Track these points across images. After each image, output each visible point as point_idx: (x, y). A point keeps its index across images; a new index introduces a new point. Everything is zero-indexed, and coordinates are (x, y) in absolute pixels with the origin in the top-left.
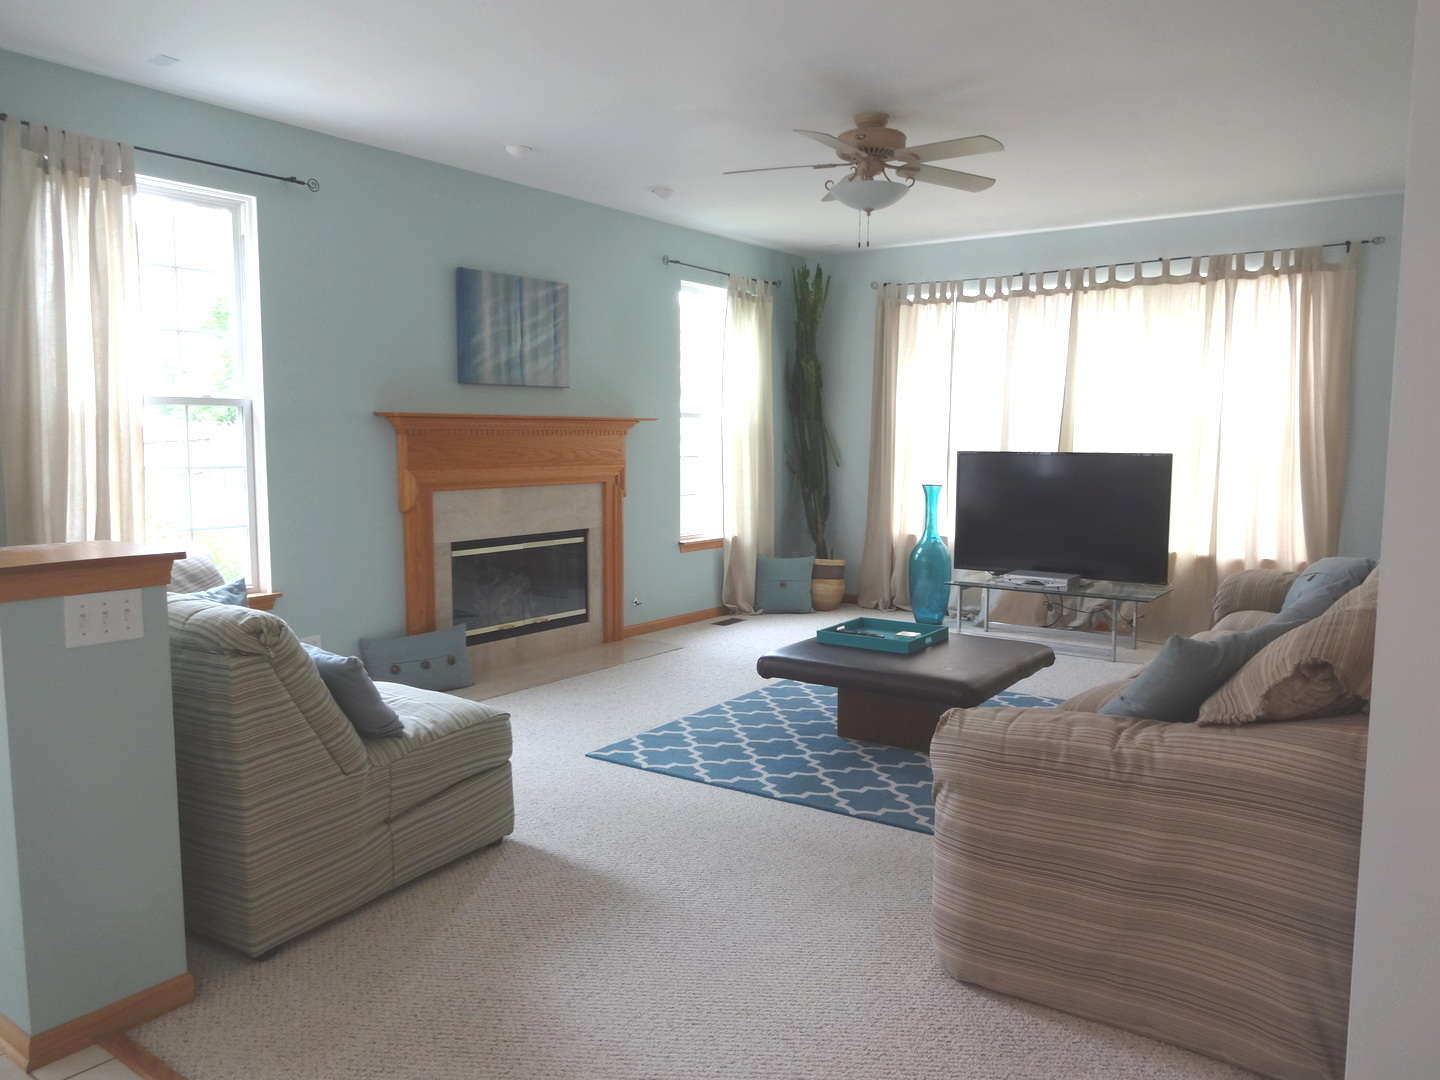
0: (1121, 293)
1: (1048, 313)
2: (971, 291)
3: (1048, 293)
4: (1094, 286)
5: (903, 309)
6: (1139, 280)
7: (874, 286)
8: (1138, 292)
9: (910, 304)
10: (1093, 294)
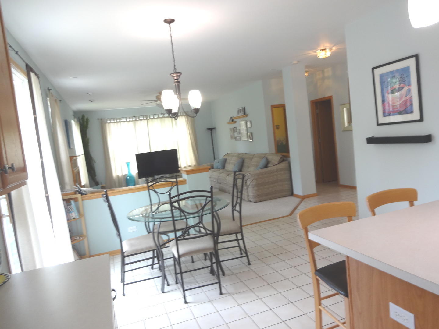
0: (156, 120)
1: (142, 124)
2: (124, 120)
3: (141, 120)
4: (150, 119)
5: (107, 125)
6: (159, 117)
7: (98, 119)
8: (159, 119)
9: (109, 123)
10: (150, 120)
